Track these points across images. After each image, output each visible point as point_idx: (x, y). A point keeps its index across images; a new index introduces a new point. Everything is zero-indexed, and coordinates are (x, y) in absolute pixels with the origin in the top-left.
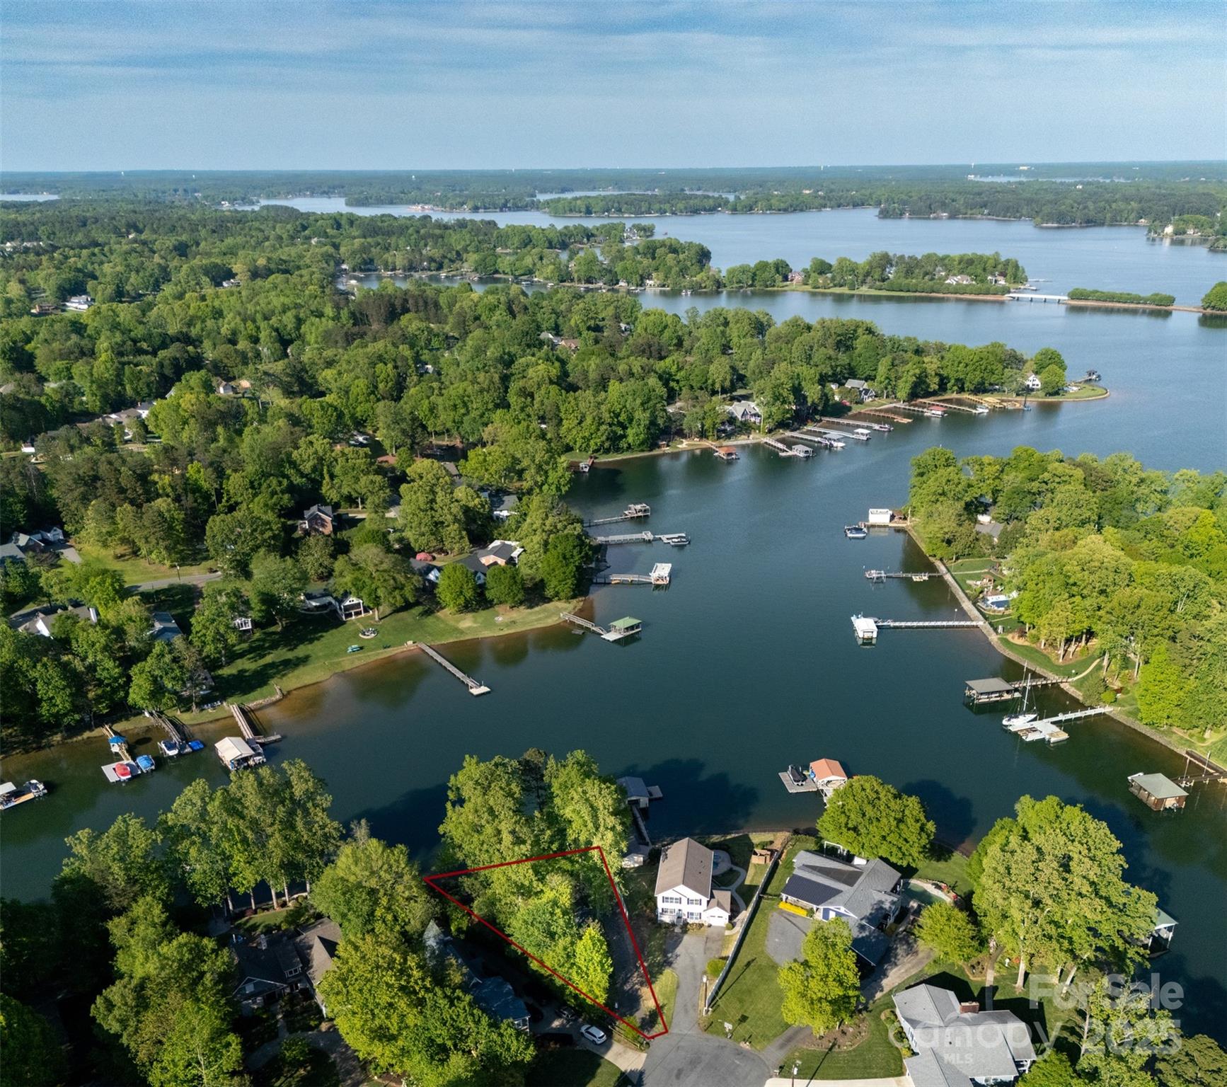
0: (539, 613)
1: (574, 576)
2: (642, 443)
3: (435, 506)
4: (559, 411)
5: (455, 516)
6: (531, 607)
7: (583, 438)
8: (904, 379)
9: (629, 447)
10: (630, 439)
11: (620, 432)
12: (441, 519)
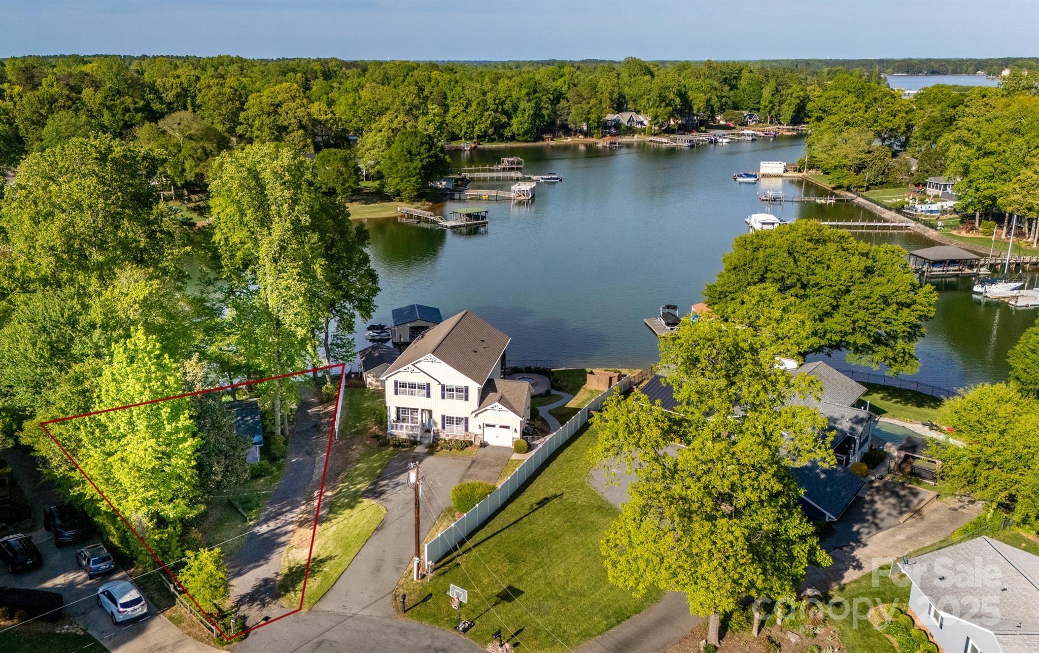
0: (374, 208)
1: (419, 174)
2: (526, 133)
3: (279, 110)
4: (446, 98)
5: (300, 121)
6: (366, 203)
7: (469, 123)
8: (788, 102)
9: (513, 138)
10: (515, 128)
11: (504, 119)
12: (286, 123)
